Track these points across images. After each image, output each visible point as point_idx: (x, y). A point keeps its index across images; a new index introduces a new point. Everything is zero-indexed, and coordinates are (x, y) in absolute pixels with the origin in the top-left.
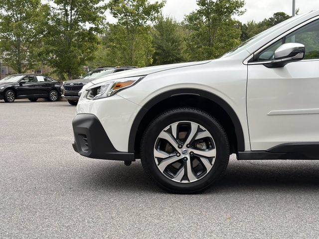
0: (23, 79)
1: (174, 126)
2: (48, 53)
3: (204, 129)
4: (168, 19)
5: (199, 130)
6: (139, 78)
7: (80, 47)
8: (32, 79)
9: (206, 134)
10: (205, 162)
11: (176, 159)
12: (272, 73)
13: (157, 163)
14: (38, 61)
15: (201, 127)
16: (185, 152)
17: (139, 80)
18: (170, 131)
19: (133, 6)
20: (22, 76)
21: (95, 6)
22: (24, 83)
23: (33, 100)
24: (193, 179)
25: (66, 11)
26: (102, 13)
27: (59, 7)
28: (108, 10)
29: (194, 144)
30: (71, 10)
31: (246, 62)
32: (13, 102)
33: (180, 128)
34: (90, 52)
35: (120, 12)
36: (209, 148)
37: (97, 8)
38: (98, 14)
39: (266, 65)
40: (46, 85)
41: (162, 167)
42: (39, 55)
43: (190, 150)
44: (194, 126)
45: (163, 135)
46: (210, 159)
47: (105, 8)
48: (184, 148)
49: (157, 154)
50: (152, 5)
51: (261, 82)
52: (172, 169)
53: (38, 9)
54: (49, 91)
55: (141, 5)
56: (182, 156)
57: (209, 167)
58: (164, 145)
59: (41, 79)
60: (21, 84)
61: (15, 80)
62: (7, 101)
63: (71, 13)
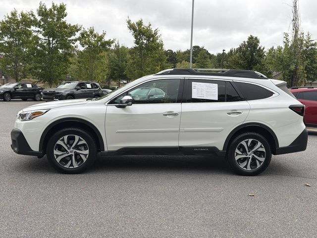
0: (17, 86)
1: (66, 137)
2: (36, 68)
3: (82, 139)
4: (123, 47)
5: (80, 140)
6: (46, 110)
7: (58, 65)
8: (24, 85)
9: (84, 142)
10: (83, 157)
11: (67, 155)
12: (120, 111)
13: (56, 157)
14: (29, 73)
15: (81, 138)
16: (72, 151)
17: (46, 112)
18: (63, 140)
19: (95, 40)
20: (16, 84)
21: (69, 39)
22: (18, 88)
23: (25, 100)
24: (76, 165)
25: (49, 41)
26: (74, 43)
27: (44, 38)
28: (78, 42)
29: (77, 147)
30: (53, 40)
31: (106, 104)
32: (10, 101)
33: (69, 139)
34: (65, 69)
35: (86, 43)
36: (85, 149)
37: (70, 40)
38: (71, 44)
39: (117, 106)
40: (33, 90)
41: (58, 160)
42: (30, 70)
43: (75, 150)
44: (77, 138)
45: (59, 142)
46: (85, 155)
47: (76, 40)
48: (71, 149)
49: (56, 152)
50: (107, 41)
51: (113, 115)
52: (64, 160)
53: (31, 39)
54: (35, 94)
55: (99, 41)
56: (70, 154)
57: (85, 159)
58: (60, 148)
59: (29, 86)
60: (15, 89)
61: (11, 86)
62: (5, 100)
63: (53, 42)
